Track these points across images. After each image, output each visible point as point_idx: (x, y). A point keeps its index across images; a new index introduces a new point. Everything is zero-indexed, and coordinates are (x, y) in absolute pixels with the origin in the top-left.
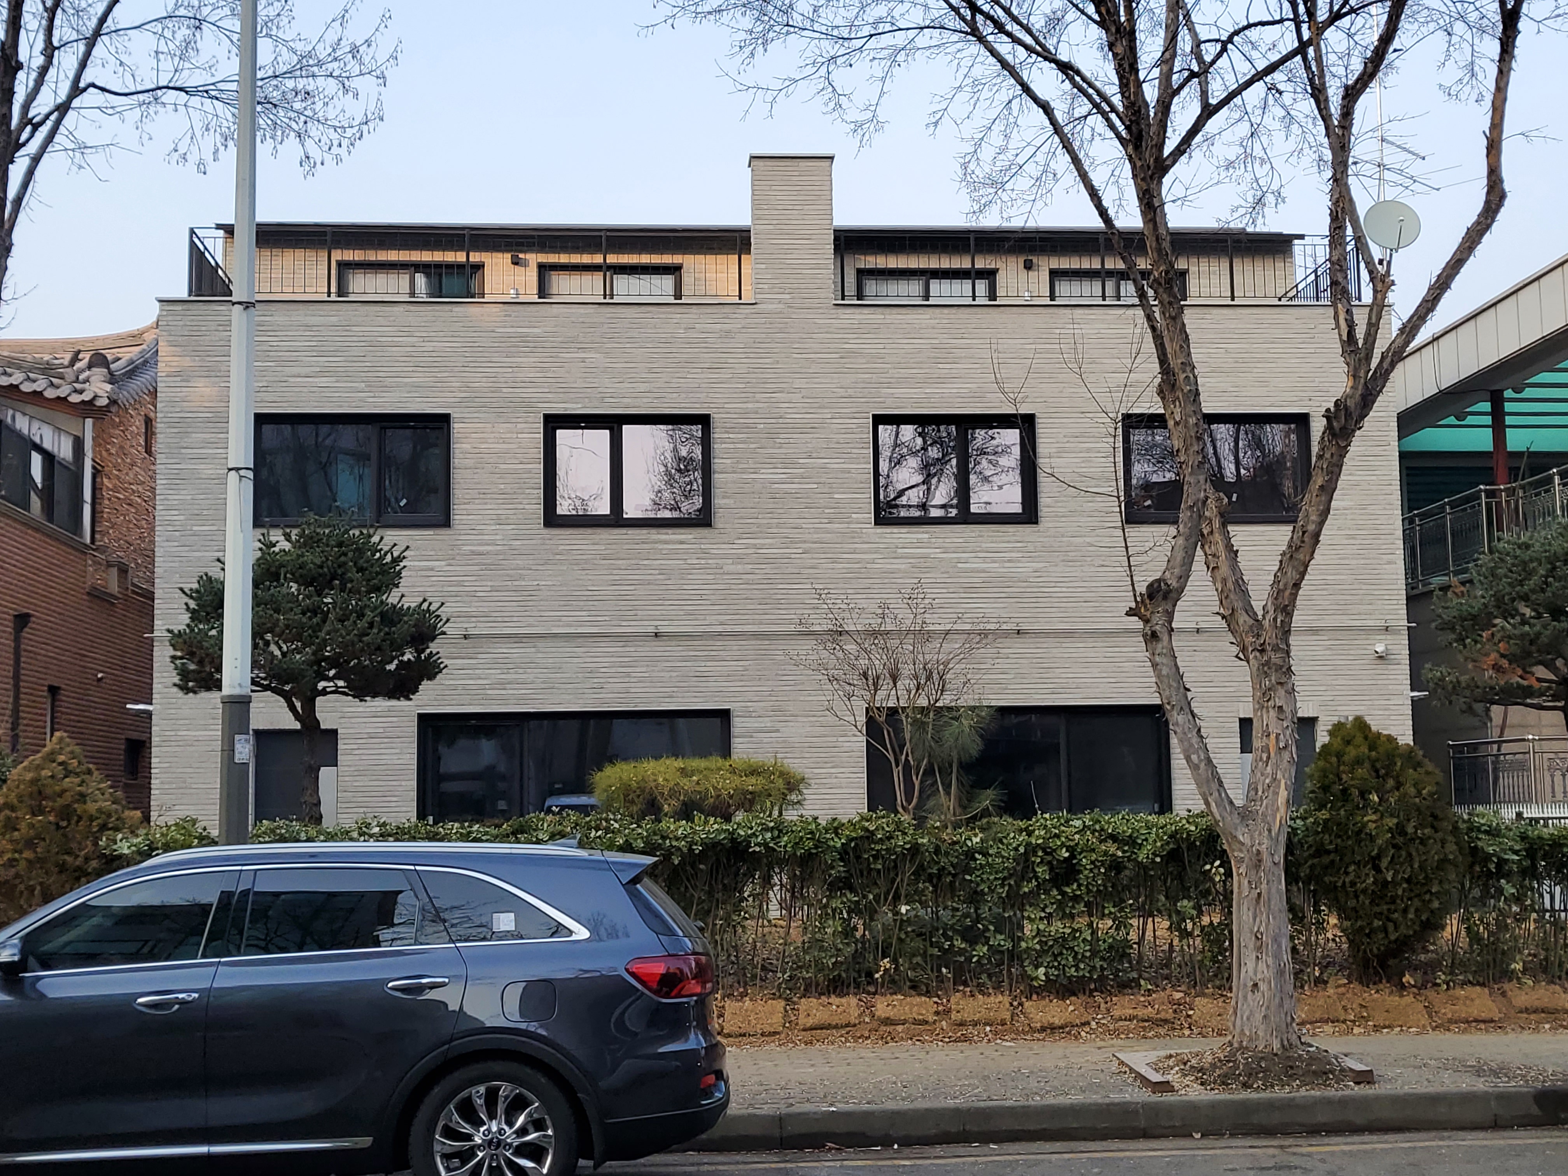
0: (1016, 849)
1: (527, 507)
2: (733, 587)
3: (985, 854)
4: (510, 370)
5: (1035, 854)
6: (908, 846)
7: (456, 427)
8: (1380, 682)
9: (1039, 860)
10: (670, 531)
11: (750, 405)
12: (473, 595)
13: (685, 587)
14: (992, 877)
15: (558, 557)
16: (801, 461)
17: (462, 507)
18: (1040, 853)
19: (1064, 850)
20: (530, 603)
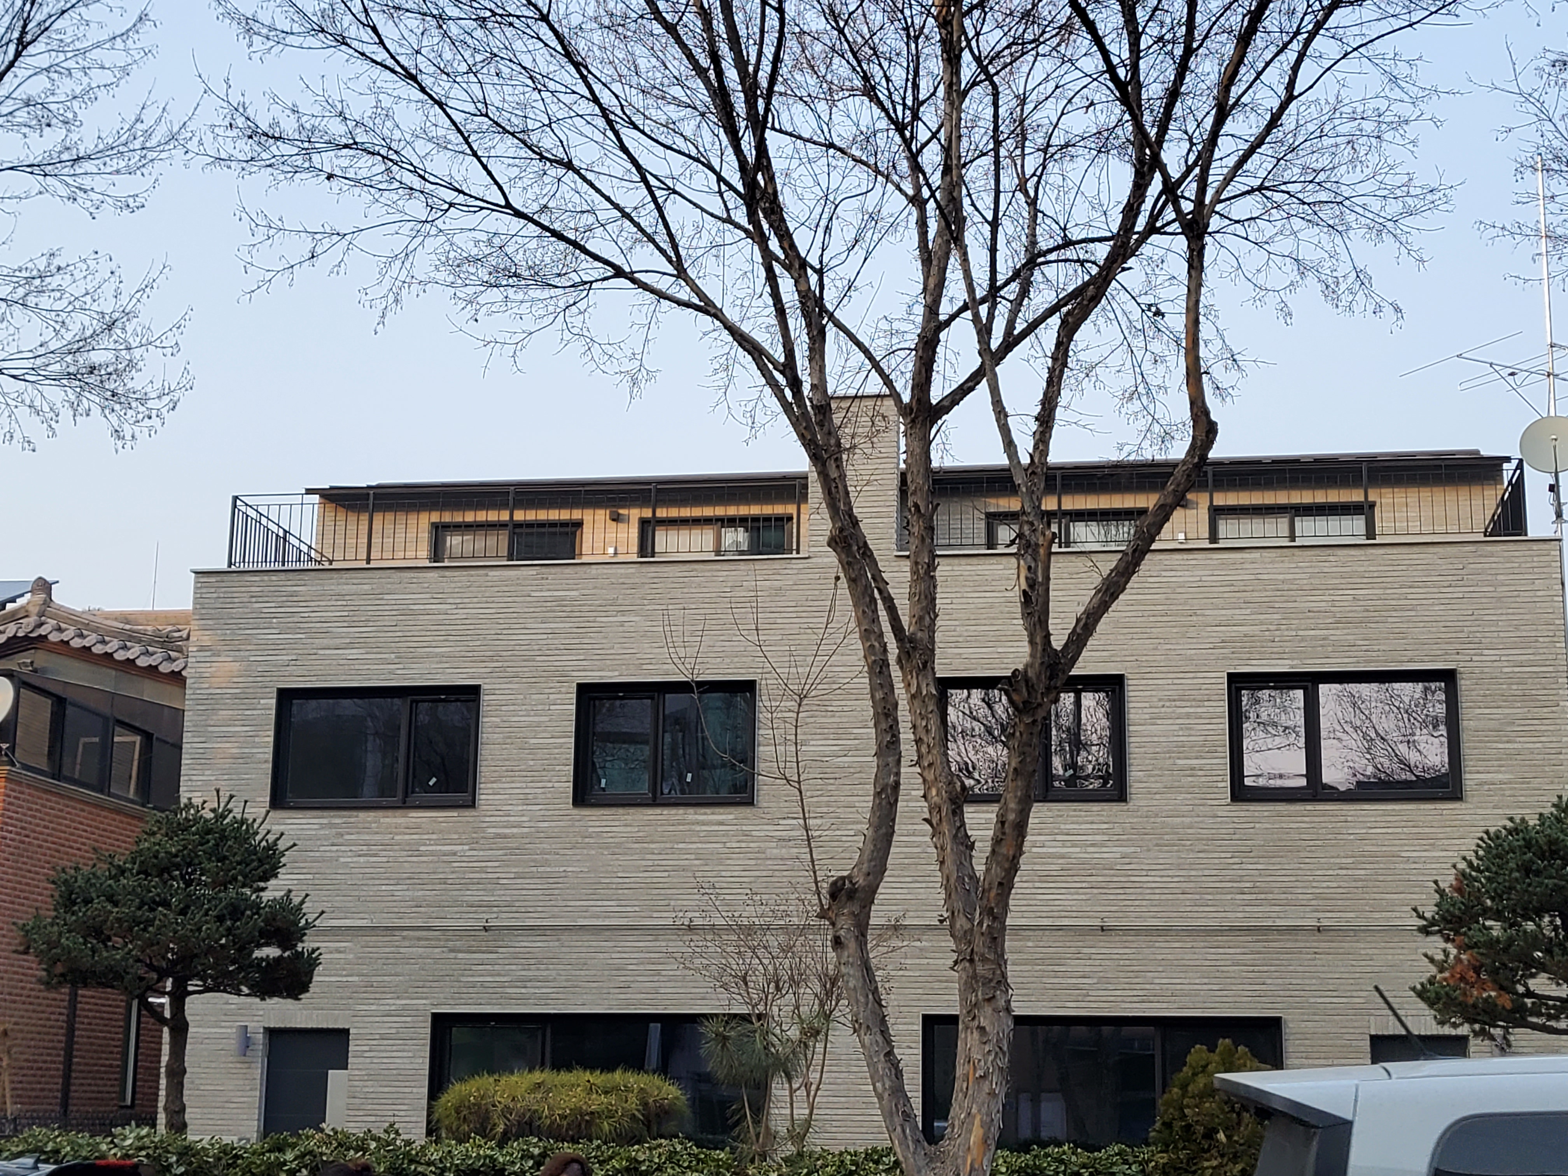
1: (556, 785)
2: (777, 873)
4: (545, 636)
7: (486, 699)
10: (709, 811)
12: (496, 882)
13: (723, 874)
15: (587, 840)
16: (855, 731)
17: (489, 785)
20: (556, 892)
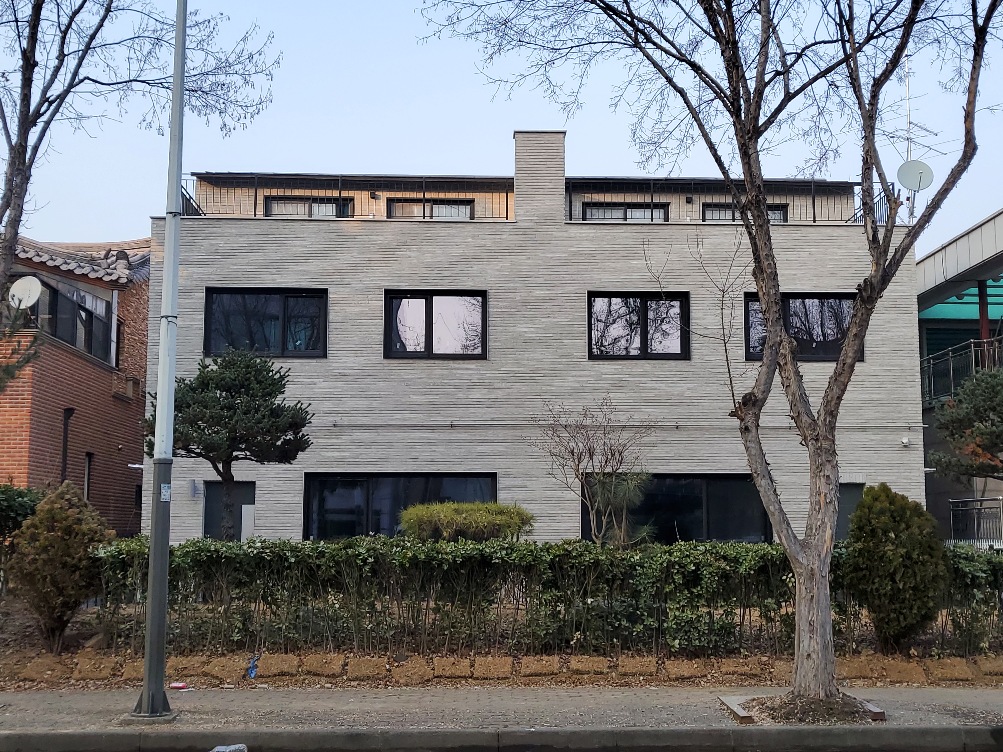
0: (661, 564)
1: (374, 346)
2: (500, 397)
3: (642, 567)
4: (365, 262)
5: (673, 567)
6: (592, 561)
7: (331, 297)
8: (905, 462)
9: (676, 571)
10: (461, 362)
11: (512, 285)
12: (339, 400)
13: (470, 397)
14: (646, 582)
15: (392, 377)
16: (543, 319)
17: (334, 345)
18: (677, 567)
19: (692, 565)
20: (375, 406)
